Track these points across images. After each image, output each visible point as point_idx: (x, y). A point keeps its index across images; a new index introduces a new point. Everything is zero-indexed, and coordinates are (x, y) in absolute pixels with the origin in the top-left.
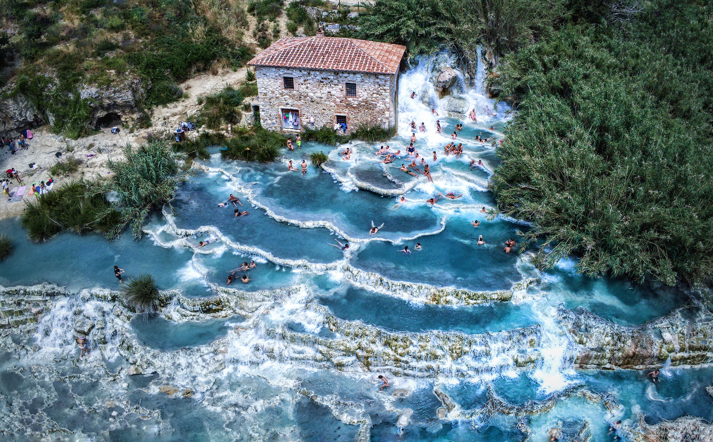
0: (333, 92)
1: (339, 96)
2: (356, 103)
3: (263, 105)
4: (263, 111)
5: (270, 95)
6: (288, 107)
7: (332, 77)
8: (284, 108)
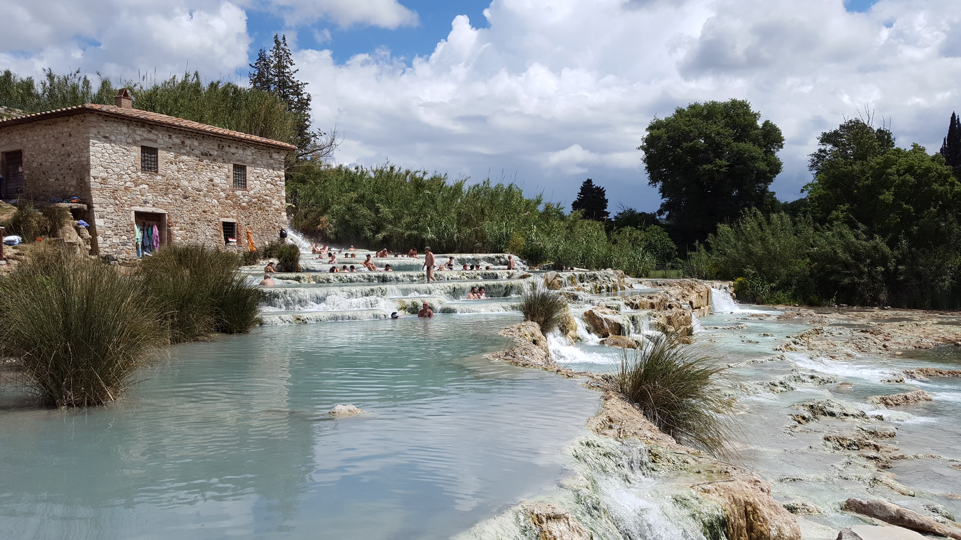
0: (217, 181)
1: (224, 187)
2: (246, 199)
3: (101, 205)
4: (102, 217)
5: (113, 182)
6: (149, 209)
7: (215, 153)
8: (141, 209)
